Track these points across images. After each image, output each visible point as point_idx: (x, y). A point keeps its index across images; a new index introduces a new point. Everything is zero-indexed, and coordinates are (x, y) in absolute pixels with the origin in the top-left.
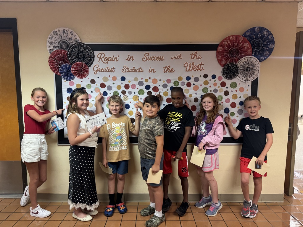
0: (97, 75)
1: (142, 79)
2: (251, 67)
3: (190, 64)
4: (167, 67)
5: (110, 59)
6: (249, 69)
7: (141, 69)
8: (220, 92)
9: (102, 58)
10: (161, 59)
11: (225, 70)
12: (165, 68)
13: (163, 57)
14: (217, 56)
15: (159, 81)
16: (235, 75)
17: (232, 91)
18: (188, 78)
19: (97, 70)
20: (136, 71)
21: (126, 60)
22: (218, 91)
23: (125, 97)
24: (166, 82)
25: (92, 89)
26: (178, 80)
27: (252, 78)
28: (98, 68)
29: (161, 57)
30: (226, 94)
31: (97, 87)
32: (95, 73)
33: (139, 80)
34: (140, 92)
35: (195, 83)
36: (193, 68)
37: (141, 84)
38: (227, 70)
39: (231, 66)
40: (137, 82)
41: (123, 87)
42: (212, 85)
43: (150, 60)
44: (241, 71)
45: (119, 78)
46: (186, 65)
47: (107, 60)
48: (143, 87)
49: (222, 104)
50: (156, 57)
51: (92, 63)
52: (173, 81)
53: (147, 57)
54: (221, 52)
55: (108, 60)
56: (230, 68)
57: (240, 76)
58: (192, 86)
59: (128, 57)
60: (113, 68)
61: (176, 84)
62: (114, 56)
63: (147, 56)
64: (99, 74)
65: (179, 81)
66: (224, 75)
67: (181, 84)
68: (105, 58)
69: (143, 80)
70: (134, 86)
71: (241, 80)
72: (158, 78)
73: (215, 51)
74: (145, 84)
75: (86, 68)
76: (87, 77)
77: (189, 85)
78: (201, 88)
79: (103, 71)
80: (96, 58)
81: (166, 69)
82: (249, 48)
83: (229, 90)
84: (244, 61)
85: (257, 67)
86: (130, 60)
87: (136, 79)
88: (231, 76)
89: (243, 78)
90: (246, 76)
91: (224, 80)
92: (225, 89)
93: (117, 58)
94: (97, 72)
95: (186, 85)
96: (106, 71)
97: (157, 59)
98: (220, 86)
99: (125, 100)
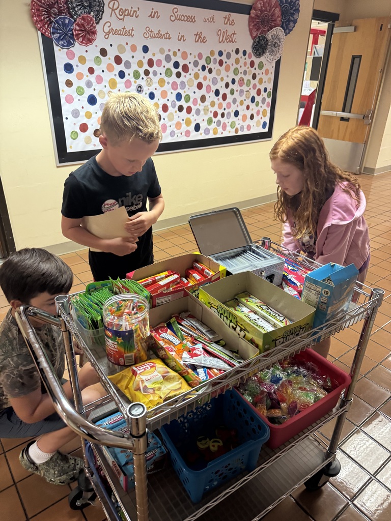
0: (109, 41)
1: (169, 50)
2: (278, 42)
3: (224, 32)
4: (199, 33)
7: (168, 35)
8: (249, 75)
9: (116, 9)
10: (191, 19)
11: (255, 44)
12: (197, 35)
14: (249, 22)
15: (189, 56)
16: (264, 52)
17: (259, 74)
18: (221, 54)
19: (109, 32)
20: (162, 38)
21: (149, 17)
22: (247, 73)
23: (149, 80)
25: (104, 66)
26: (210, 56)
27: (276, 56)
28: (110, 28)
29: (192, 16)
30: (254, 77)
31: (109, 62)
32: (107, 37)
33: (166, 53)
34: (167, 73)
35: (227, 60)
36: (226, 39)
37: (168, 58)
40: (164, 56)
41: (145, 63)
42: (243, 65)
43: (179, 20)
44: (269, 47)
45: (140, 48)
46: (219, 33)
47: (122, 13)
48: (170, 65)
49: (250, 91)
50: (186, 16)
51: (101, 18)
52: (204, 57)
53: (176, 14)
54: (253, 18)
55: (125, 15)
56: (261, 41)
57: (268, 53)
58: (224, 65)
59: (152, 12)
60: (132, 30)
61: (208, 62)
62: (132, 8)
66: (254, 51)
67: (213, 62)
68: (120, 11)
69: (171, 54)
70: (159, 63)
71: (268, 59)
72: (188, 51)
73: (247, 16)
74: (174, 59)
76: (95, 43)
77: (221, 63)
78: (232, 69)
79: (118, 34)
80: (106, 8)
82: (278, 17)
83: (257, 72)
84: (273, 34)
85: (282, 43)
86: (154, 17)
87: (162, 51)
88: (260, 53)
89: (270, 56)
90: (272, 53)
92: (253, 71)
93: (136, 11)
95: (218, 64)
96: (122, 34)
97: (187, 19)
98: (249, 66)
99: (149, 85)
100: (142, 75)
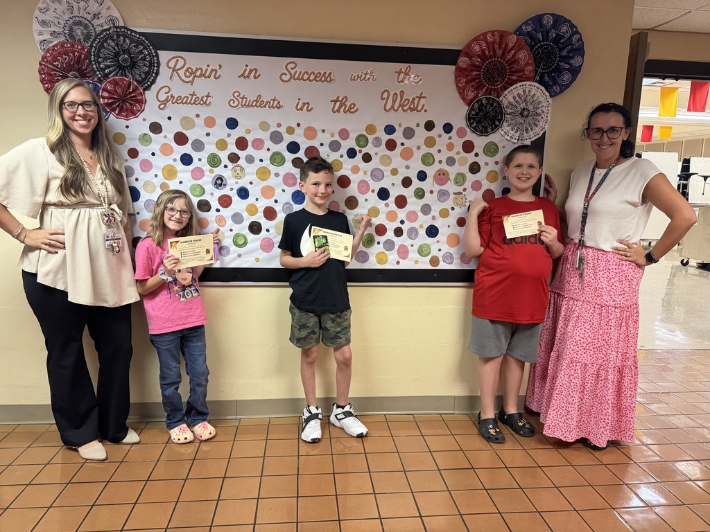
0: (167, 113)
1: (279, 125)
2: (531, 107)
3: (396, 94)
4: (340, 99)
5: (198, 73)
6: (526, 113)
7: (276, 102)
8: (461, 165)
9: (180, 69)
10: (326, 78)
11: (473, 113)
12: (336, 101)
13: (330, 73)
14: (456, 77)
15: (320, 134)
16: (496, 126)
17: (487, 164)
18: (390, 130)
19: (167, 100)
20: (265, 107)
21: (239, 77)
22: (457, 163)
23: (238, 169)
24: (337, 138)
25: (155, 147)
26: (365, 133)
27: (531, 133)
28: (169, 94)
29: (325, 73)
30: (474, 169)
31: (166, 141)
32: (162, 107)
33: (273, 129)
34: (275, 159)
35: (404, 140)
36: (401, 106)
37: (276, 138)
38: (477, 114)
39: (487, 104)
40: (268, 134)
41: (231, 144)
42: (444, 149)
43: (298, 79)
44: (508, 116)
45: (222, 121)
46: (385, 95)
47: (191, 74)
48: (282, 148)
49: (464, 193)
50: (313, 73)
51: (153, 82)
52: (353, 136)
53: (293, 72)
54: (465, 69)
55: (195, 76)
56: (486, 107)
57: (506, 128)
58: (399, 149)
59: (246, 70)
60: (208, 96)
61: (361, 143)
62: (208, 66)
63: (292, 69)
64: (171, 109)
65: (368, 136)
66: (471, 124)
67: (373, 143)
68: (187, 70)
69: (282, 130)
70: (258, 144)
71: (508, 138)
72: (318, 126)
73: (453, 68)
74: (288, 139)
75: (138, 92)
76: (142, 116)
77: (391, 145)
78: (418, 155)
79: (182, 102)
80: (163, 69)
81: (338, 103)
82: (527, 64)
83: (482, 160)
84: (515, 94)
85: (543, 109)
86: (248, 77)
87: (264, 126)
88: (486, 128)
89: (512, 132)
90: (518, 128)
91: (471, 136)
92: (471, 158)
93: (216, 71)
94: (165, 104)
95: (383, 146)
96: (190, 103)
97: (316, 77)
98: (461, 150)
99: (238, 176)
100: (225, 161)
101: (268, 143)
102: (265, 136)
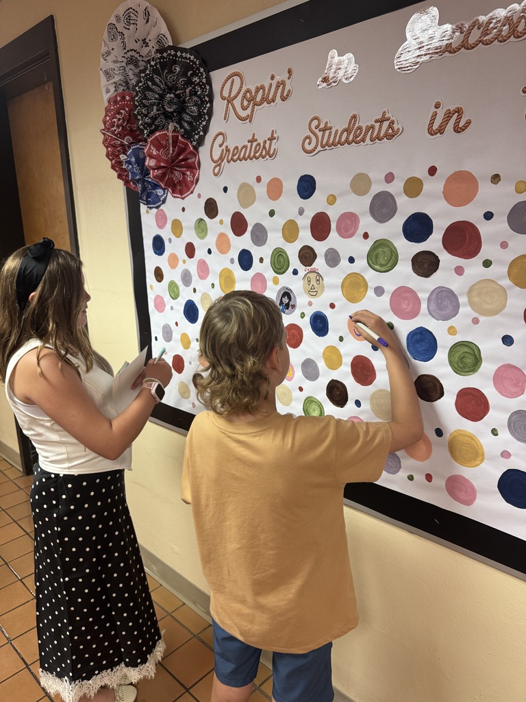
0: (222, 181)
1: (390, 178)
5: (259, 96)
7: (386, 124)
9: (235, 97)
15: (485, 187)
19: (221, 159)
20: (363, 140)
25: (211, 240)
28: (224, 147)
31: (222, 229)
32: (217, 171)
33: (376, 189)
34: (377, 256)
37: (383, 207)
40: (367, 201)
41: (304, 228)
45: (291, 185)
47: (249, 101)
48: (392, 230)
51: (206, 130)
55: (255, 104)
60: (271, 139)
62: (273, 78)
64: (227, 172)
68: (244, 97)
69: (396, 188)
70: (349, 224)
74: (407, 207)
76: (197, 190)
79: (239, 158)
80: (217, 104)
87: (360, 184)
94: (220, 165)
96: (249, 157)
99: (313, 292)
100: (295, 262)
101: (367, 222)
102: (361, 205)
